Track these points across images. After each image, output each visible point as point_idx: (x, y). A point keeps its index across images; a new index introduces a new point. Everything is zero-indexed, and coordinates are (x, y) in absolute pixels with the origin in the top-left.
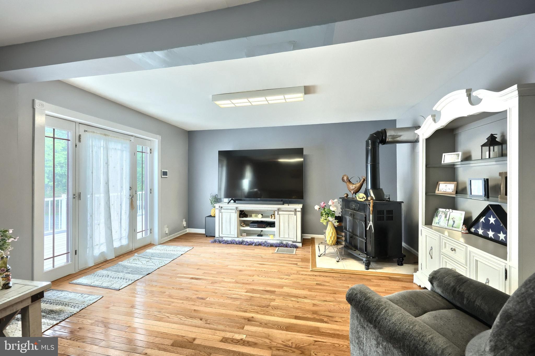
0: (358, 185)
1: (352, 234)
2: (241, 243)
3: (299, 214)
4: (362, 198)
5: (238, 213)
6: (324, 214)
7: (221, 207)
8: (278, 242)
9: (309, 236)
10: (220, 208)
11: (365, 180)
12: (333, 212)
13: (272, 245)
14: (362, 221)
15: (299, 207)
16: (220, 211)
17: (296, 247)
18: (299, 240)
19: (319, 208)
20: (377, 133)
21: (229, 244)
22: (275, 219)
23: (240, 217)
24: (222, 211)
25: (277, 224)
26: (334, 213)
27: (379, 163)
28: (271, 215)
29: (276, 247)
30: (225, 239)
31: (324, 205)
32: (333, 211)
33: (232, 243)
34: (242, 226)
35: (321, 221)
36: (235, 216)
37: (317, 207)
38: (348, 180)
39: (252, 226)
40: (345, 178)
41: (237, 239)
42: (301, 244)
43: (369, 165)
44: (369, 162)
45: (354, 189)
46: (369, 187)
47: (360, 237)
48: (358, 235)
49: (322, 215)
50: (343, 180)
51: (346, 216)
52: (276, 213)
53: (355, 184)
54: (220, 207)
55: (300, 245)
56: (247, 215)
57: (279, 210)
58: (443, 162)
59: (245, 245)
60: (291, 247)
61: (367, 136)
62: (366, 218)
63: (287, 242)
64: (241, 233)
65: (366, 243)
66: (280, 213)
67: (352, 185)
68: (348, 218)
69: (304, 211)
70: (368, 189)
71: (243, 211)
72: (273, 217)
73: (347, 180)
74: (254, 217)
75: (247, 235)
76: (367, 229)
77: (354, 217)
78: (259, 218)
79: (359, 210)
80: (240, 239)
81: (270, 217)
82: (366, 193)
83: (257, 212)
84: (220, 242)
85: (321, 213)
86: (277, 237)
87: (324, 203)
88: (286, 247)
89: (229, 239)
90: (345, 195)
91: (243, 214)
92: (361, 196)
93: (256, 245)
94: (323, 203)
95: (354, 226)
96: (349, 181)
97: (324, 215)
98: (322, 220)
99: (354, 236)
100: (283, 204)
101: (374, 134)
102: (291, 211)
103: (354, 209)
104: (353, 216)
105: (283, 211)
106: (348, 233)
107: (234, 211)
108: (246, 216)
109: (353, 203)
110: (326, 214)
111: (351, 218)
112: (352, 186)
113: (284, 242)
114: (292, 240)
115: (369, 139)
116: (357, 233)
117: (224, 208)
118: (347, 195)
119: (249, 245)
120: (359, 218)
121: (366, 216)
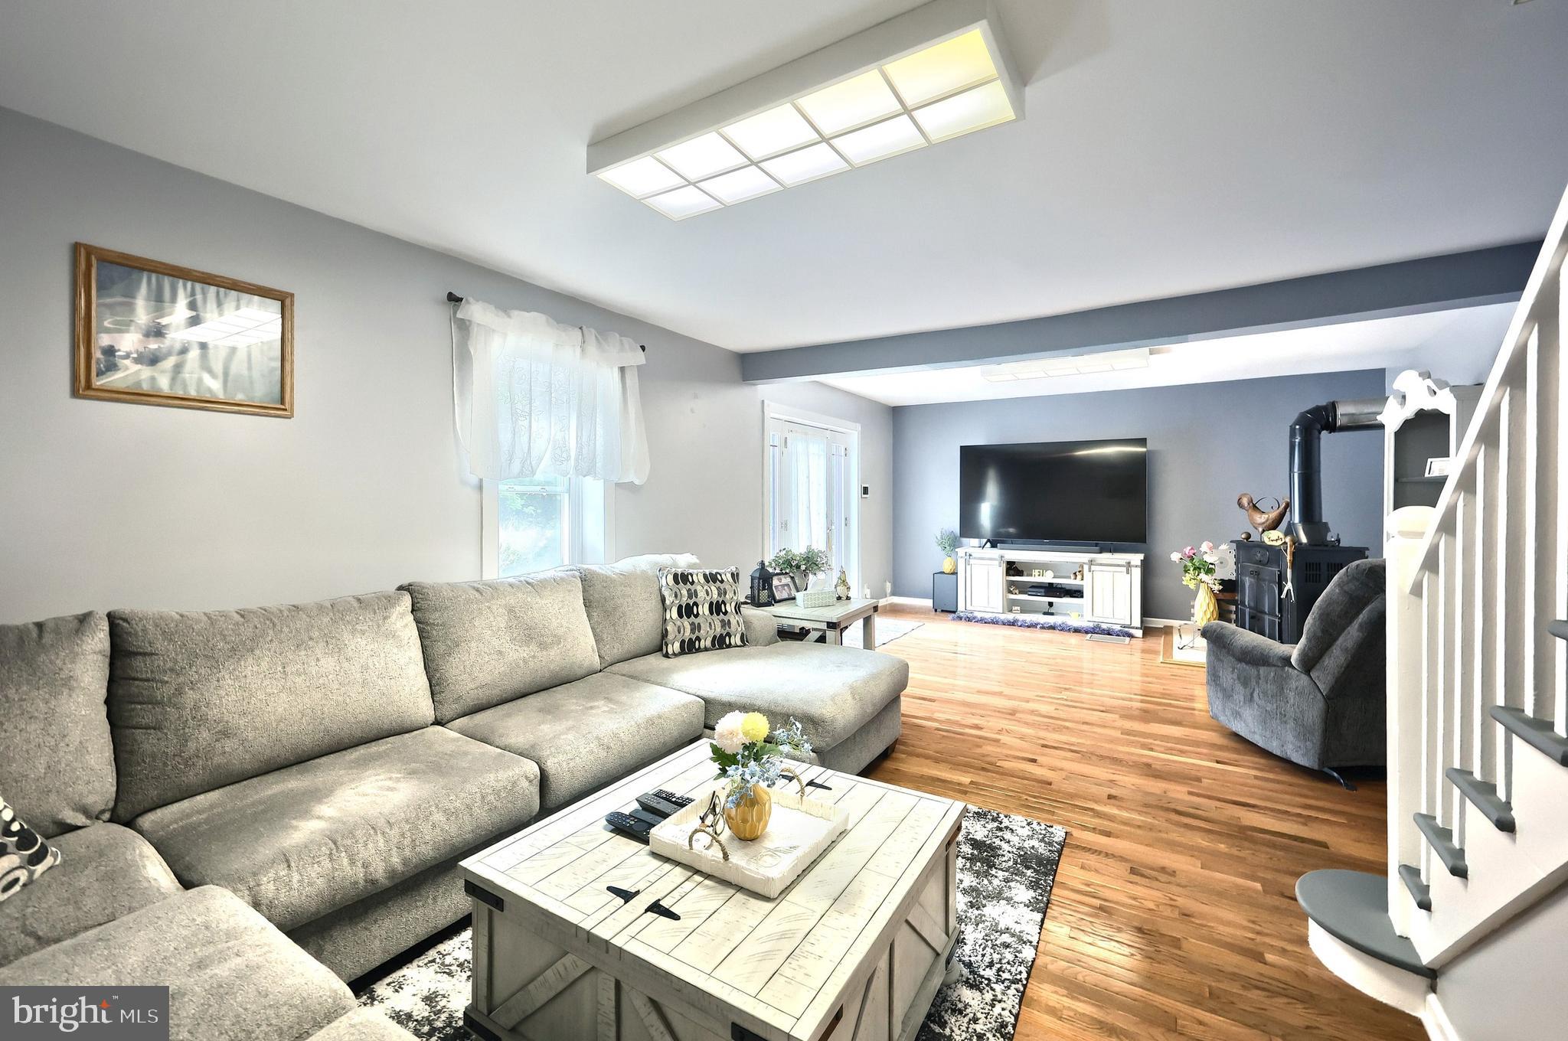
0: (1273, 515)
1: (1255, 612)
2: (1012, 624)
3: (1137, 573)
4: (1277, 540)
5: (1004, 566)
6: (1192, 569)
7: (970, 555)
8: (1091, 625)
9: (1159, 623)
10: (968, 557)
11: (1288, 505)
12: (1210, 566)
13: (1077, 631)
14: (1274, 582)
15: (1137, 558)
16: (967, 563)
17: (1131, 636)
18: (1137, 622)
19: (1181, 559)
20: (1317, 411)
21: (989, 623)
22: (1082, 580)
23: (1008, 574)
24: (972, 561)
25: (1087, 592)
26: (1213, 567)
27: (1319, 472)
28: (1075, 573)
29: (1087, 632)
30: (979, 615)
31: (1193, 551)
32: (1212, 564)
33: (994, 622)
34: (1010, 592)
35: (1184, 583)
36: (999, 573)
37: (1175, 557)
38: (1251, 504)
39: (1034, 593)
40: (1245, 501)
41: (1003, 617)
42: (1141, 631)
43: (1296, 476)
44: (1296, 469)
45: (1264, 523)
46: (1297, 519)
47: (1269, 614)
48: (1267, 610)
49: (1186, 571)
50: (1240, 505)
51: (1243, 578)
52: (1086, 567)
53: (1267, 513)
54: (968, 554)
55: (1139, 633)
56: (1022, 571)
57: (1091, 562)
58: (1427, 475)
59: (1020, 626)
60: (1118, 635)
61: (1294, 416)
62: (1280, 576)
63: (1109, 625)
64: (1010, 606)
65: (1280, 624)
66: (1093, 568)
67: (1259, 516)
68: (1248, 581)
69: (1146, 568)
70: (1294, 524)
71: (1014, 563)
72: (1079, 577)
73: (1249, 504)
74: (1037, 575)
75: (1022, 611)
76: (1282, 597)
77: (1260, 576)
78: (1048, 578)
79: (1268, 563)
80: (1010, 617)
81: (1073, 577)
82: (1290, 531)
83: (1044, 567)
84: (969, 620)
85: (1185, 566)
86: (1088, 616)
87: (1192, 549)
88: (1109, 634)
89: (987, 616)
90: (1243, 536)
91: (1012, 568)
92: (1274, 538)
93: (1043, 628)
94: (1190, 548)
95: (1258, 598)
96: (1254, 506)
97: (1191, 572)
98: (1188, 580)
99: (1259, 614)
100: (1101, 553)
101: (1308, 412)
102: (1119, 566)
103: (1260, 562)
104: (1256, 574)
105: (1101, 565)
106: (1247, 610)
107: (997, 563)
108: (1020, 573)
109: (1258, 549)
110: (1195, 569)
111: (1252, 580)
112: (1261, 518)
113: (1104, 626)
114: (1122, 622)
115: (1296, 423)
116: (1264, 606)
117: (974, 555)
118: (1249, 536)
119: (1028, 627)
120: (1267, 578)
121: (1281, 573)
